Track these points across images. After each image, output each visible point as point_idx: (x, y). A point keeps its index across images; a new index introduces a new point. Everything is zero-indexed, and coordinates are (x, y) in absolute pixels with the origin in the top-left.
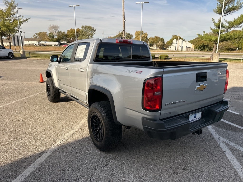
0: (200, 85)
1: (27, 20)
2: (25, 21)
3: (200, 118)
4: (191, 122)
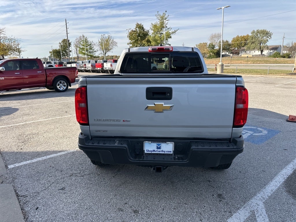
0: (155, 104)
1: (175, 32)
2: (173, 33)
3: (171, 152)
4: (151, 152)
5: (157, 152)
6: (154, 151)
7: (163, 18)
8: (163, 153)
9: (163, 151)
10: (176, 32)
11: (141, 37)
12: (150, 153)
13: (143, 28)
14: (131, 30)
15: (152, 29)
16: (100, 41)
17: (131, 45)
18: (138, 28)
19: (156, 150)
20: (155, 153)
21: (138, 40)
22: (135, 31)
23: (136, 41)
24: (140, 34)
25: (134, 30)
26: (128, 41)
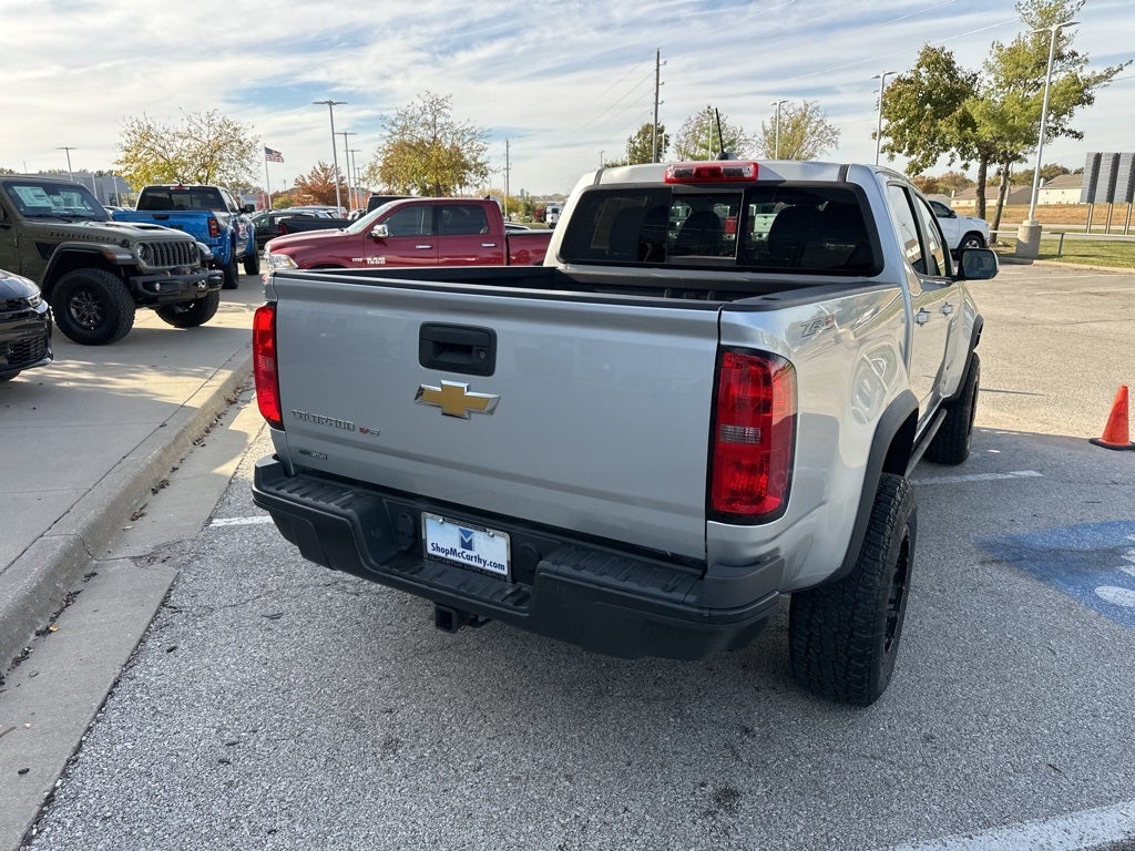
0: (441, 385)
2: (1098, 80)
3: (502, 567)
4: (443, 555)
5: (461, 560)
6: (453, 552)
7: (1052, 17)
8: (481, 566)
9: (480, 561)
10: (1115, 77)
11: (935, 104)
12: (443, 558)
13: (949, 64)
14: (895, 76)
15: (991, 69)
16: (769, 126)
17: (890, 140)
18: (928, 66)
19: (460, 550)
20: (457, 562)
21: (918, 117)
22: (910, 81)
23: (910, 122)
24: (931, 93)
25: (909, 76)
26: (877, 121)
